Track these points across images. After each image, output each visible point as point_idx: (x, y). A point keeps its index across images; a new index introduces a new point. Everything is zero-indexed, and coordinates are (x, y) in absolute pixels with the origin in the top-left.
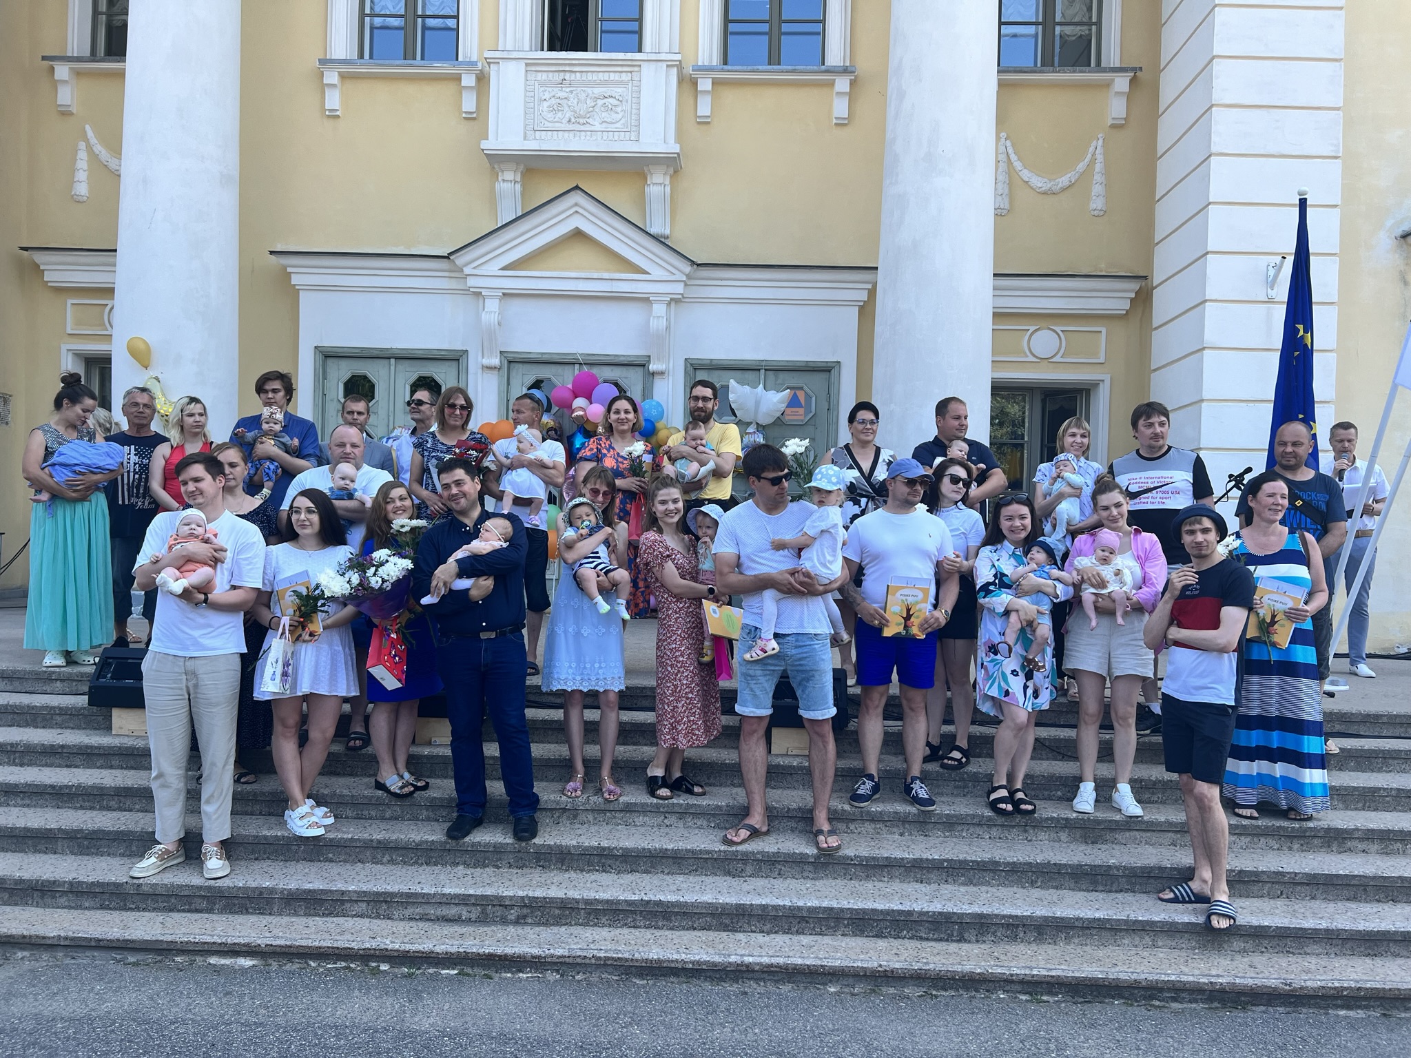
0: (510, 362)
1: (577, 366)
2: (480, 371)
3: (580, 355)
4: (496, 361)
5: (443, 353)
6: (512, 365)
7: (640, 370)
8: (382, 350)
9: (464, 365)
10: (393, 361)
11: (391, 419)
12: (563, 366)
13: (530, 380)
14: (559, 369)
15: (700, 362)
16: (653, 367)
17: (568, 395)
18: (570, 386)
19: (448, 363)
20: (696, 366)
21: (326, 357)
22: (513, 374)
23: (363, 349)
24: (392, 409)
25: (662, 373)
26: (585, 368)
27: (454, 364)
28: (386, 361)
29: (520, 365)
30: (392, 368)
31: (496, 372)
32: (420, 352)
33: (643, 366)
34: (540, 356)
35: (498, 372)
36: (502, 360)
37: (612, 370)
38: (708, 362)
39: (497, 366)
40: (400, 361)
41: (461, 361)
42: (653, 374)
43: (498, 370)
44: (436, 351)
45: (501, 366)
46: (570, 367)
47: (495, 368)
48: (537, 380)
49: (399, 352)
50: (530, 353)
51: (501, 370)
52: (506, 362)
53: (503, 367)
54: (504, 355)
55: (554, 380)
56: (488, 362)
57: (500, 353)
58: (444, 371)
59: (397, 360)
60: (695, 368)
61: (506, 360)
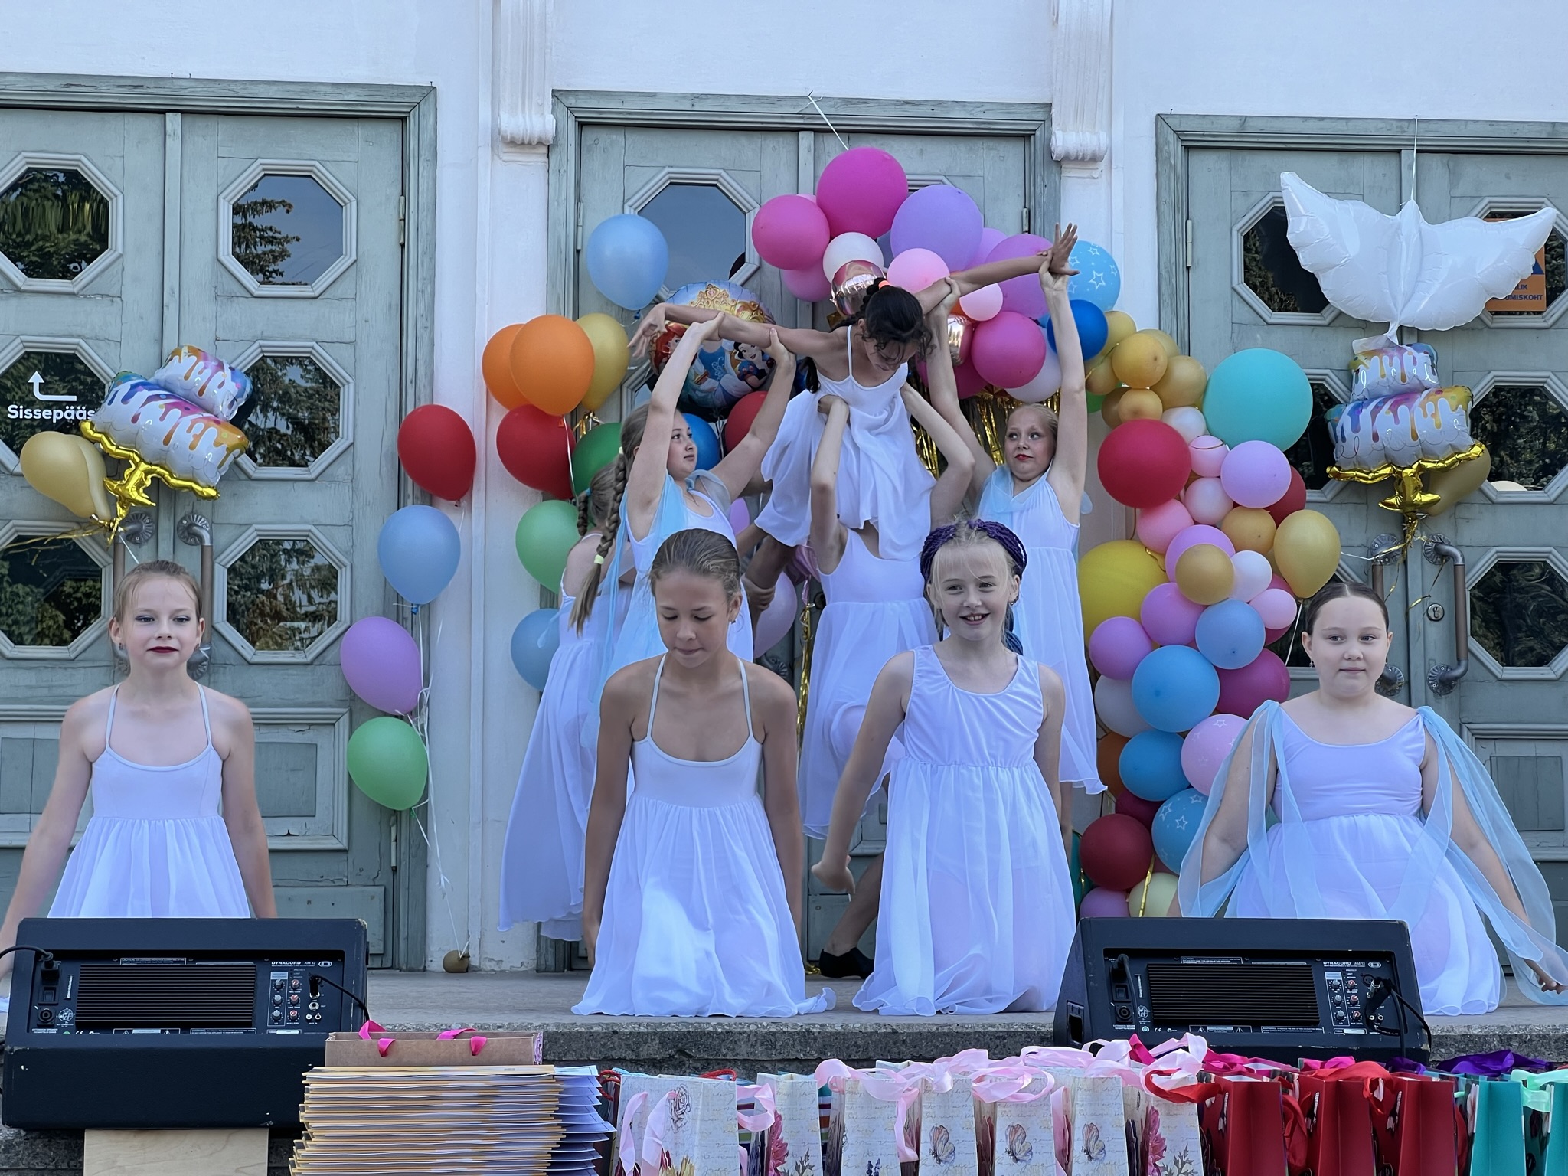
0: (582, 125)
1: (806, 139)
2: (485, 154)
3: (821, 100)
4: (542, 122)
5: (352, 96)
6: (590, 134)
7: (1013, 152)
8: (138, 83)
9: (425, 137)
10: (173, 121)
12: (758, 139)
13: (649, 181)
14: (746, 148)
15: (1207, 126)
16: (1064, 139)
17: (817, 224)
18: (813, 199)
19: (365, 130)
20: (1194, 140)
22: (593, 164)
23: (70, 80)
24: (171, 281)
25: (1095, 159)
26: (836, 147)
27: (388, 133)
28: (151, 123)
29: (616, 137)
30: (173, 144)
31: (537, 159)
32: (273, 92)
33: (1026, 137)
34: (686, 106)
35: (548, 156)
36: (560, 117)
37: (921, 152)
38: (1234, 125)
39: (540, 138)
40: (201, 122)
41: (412, 122)
42: (1059, 163)
43: (545, 150)
44: (329, 90)
45: (555, 139)
46: (784, 142)
47: (540, 143)
48: (671, 183)
49: (200, 90)
50: (653, 95)
51: (557, 149)
52: (572, 125)
53: (562, 141)
54: (564, 100)
55: (730, 183)
56: (513, 123)
57: (553, 96)
58: (354, 158)
59: (189, 118)
60: (1188, 148)
61: (571, 120)
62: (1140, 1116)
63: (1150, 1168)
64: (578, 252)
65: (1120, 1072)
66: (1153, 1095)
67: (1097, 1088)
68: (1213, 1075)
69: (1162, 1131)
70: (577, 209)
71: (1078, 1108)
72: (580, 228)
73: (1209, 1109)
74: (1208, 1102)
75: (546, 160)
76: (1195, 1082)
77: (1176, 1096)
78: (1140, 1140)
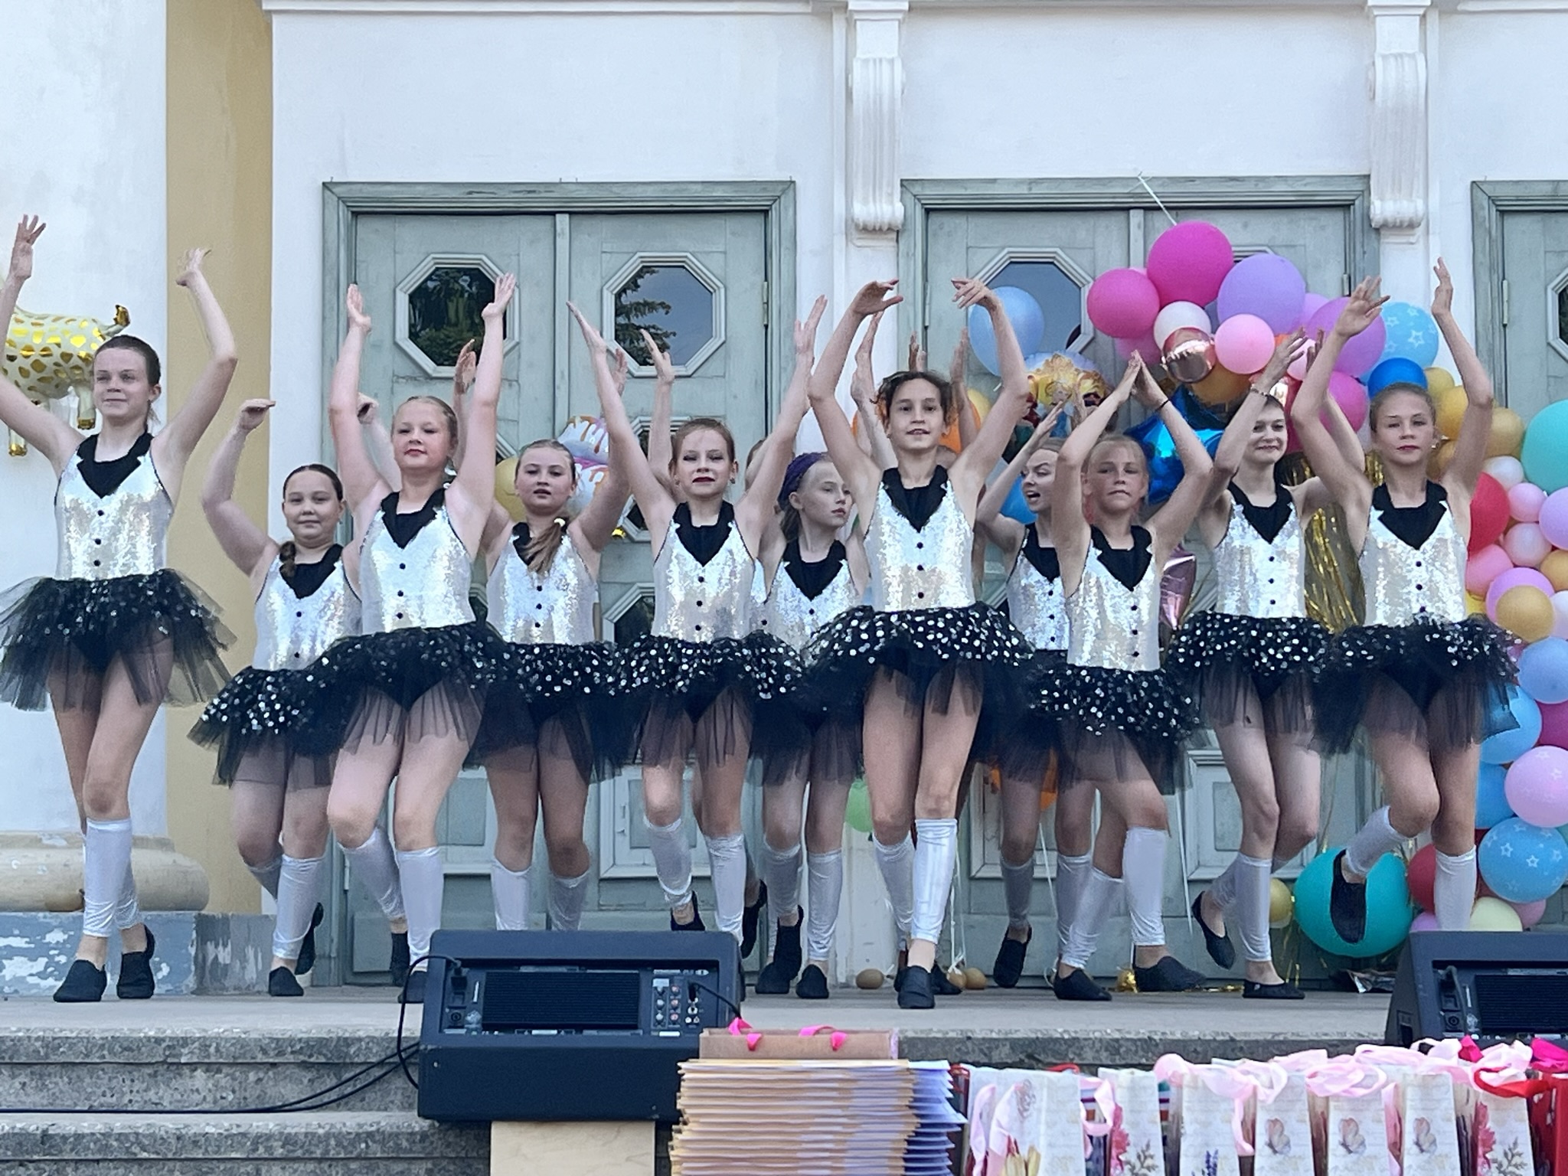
0: (928, 211)
1: (1136, 217)
2: (840, 241)
3: (1151, 180)
4: (891, 209)
5: (719, 192)
6: (935, 218)
7: (1333, 222)
8: (531, 188)
9: (786, 227)
10: (563, 220)
11: (562, 394)
12: (1091, 219)
13: (990, 260)
14: (1080, 228)
15: (1519, 191)
16: (1382, 208)
17: (1146, 294)
18: (1143, 271)
19: (732, 223)
20: (1507, 205)
21: (356, 214)
22: (937, 248)
23: (472, 187)
25: (1412, 225)
26: (1165, 223)
27: (755, 223)
28: (545, 223)
29: (960, 221)
30: (563, 243)
31: (886, 245)
32: (650, 192)
33: (1346, 207)
34: (1023, 190)
35: (897, 241)
36: (908, 206)
37: (1245, 226)
38: (1548, 189)
39: (890, 224)
40: (587, 223)
41: (773, 214)
42: (1377, 230)
43: (894, 236)
44: (699, 187)
45: (904, 225)
46: (1115, 221)
47: (890, 229)
48: (1011, 263)
49: (584, 193)
50: (994, 181)
51: (906, 234)
52: (919, 213)
53: (910, 227)
54: (912, 190)
55: (1065, 259)
56: (865, 211)
57: (902, 185)
58: (722, 249)
59: (576, 218)
60: (1502, 213)
61: (919, 207)
62: (1469, 1112)
63: (1480, 1160)
64: (926, 328)
65: (1449, 1069)
66: (1481, 1091)
67: (1427, 1084)
68: (1541, 1074)
69: (1490, 1125)
70: (925, 289)
71: (1409, 1103)
72: (927, 307)
73: (1537, 1105)
74: (1536, 1098)
75: (895, 244)
76: (1523, 1078)
77: (1504, 1092)
78: (1470, 1134)
